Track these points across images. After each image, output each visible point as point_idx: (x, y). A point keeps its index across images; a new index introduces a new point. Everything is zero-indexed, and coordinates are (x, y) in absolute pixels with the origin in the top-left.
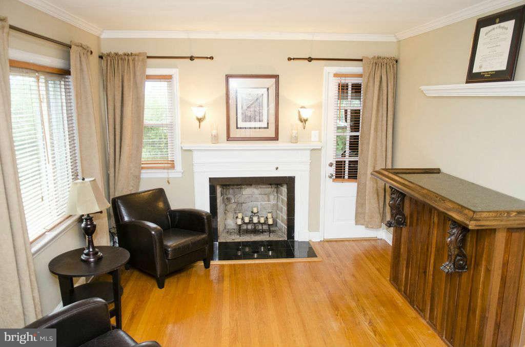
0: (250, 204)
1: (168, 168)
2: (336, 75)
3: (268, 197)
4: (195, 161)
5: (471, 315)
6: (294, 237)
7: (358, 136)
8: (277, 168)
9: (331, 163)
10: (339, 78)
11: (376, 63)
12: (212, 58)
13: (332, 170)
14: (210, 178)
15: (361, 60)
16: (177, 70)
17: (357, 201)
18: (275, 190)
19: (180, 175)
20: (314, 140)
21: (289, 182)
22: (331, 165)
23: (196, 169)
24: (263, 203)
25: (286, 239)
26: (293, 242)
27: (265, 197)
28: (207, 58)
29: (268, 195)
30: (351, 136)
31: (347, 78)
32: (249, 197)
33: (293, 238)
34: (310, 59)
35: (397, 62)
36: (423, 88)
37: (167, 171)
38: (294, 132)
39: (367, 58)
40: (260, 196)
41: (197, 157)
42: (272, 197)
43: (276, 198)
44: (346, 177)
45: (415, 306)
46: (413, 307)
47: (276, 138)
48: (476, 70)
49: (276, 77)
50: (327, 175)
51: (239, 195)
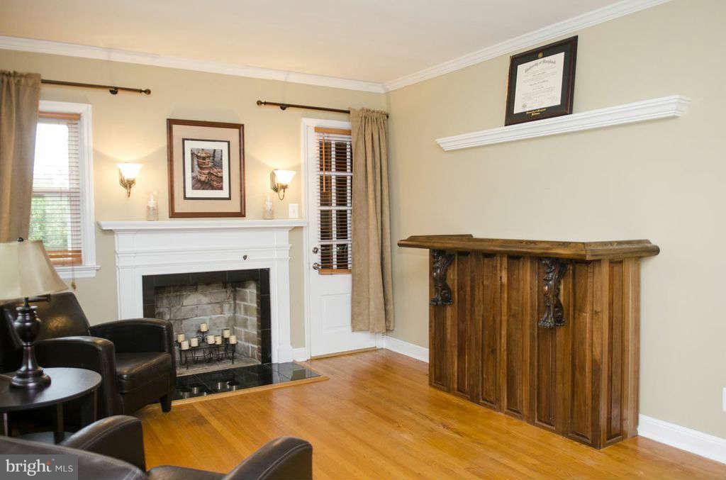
0: (195, 320)
1: (72, 263)
2: (317, 130)
3: (221, 307)
4: (119, 249)
5: (578, 375)
6: (271, 358)
7: (346, 211)
8: (245, 257)
9: (315, 248)
10: (321, 134)
11: (365, 118)
12: (148, 92)
13: (317, 258)
14: (143, 277)
15: (348, 112)
16: (90, 106)
17: (352, 299)
18: (232, 295)
19: (93, 274)
20: (293, 215)
21: (261, 278)
22: (315, 251)
23: (121, 262)
24: (214, 317)
25: (260, 363)
26: (271, 365)
27: (217, 307)
28: (141, 91)
29: (221, 304)
30: (337, 211)
31: (331, 135)
32: (192, 310)
33: (270, 360)
34: (283, 107)
35: (388, 117)
36: (439, 141)
37: (71, 267)
38: (269, 205)
39: (354, 110)
40: (210, 306)
41: (123, 243)
42: (226, 307)
43: (233, 308)
44: (335, 267)
45: (481, 401)
46: (478, 403)
47: (241, 214)
48: (518, 109)
49: (240, 127)
50: (312, 265)
51: (178, 307)
